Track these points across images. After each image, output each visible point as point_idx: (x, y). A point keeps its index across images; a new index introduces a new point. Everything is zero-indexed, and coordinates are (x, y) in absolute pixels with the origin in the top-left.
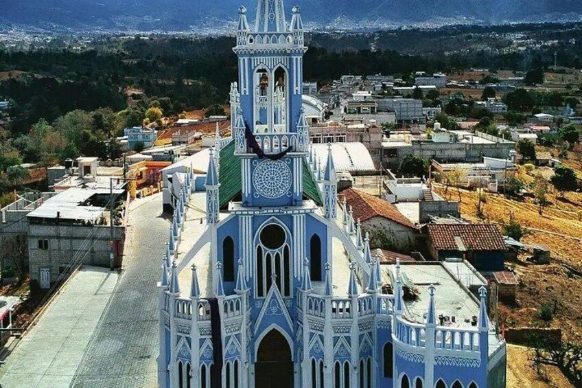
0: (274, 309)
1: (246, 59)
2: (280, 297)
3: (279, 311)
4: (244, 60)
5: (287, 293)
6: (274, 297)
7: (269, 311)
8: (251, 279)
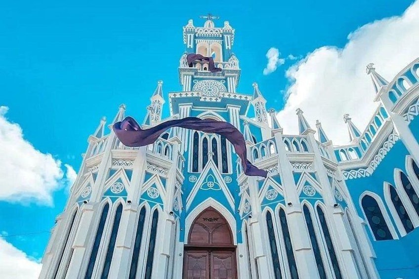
0: (211, 185)
1: (192, 35)
2: (218, 172)
3: (216, 186)
4: (190, 36)
5: (225, 170)
6: (211, 171)
7: (205, 186)
8: (186, 154)
